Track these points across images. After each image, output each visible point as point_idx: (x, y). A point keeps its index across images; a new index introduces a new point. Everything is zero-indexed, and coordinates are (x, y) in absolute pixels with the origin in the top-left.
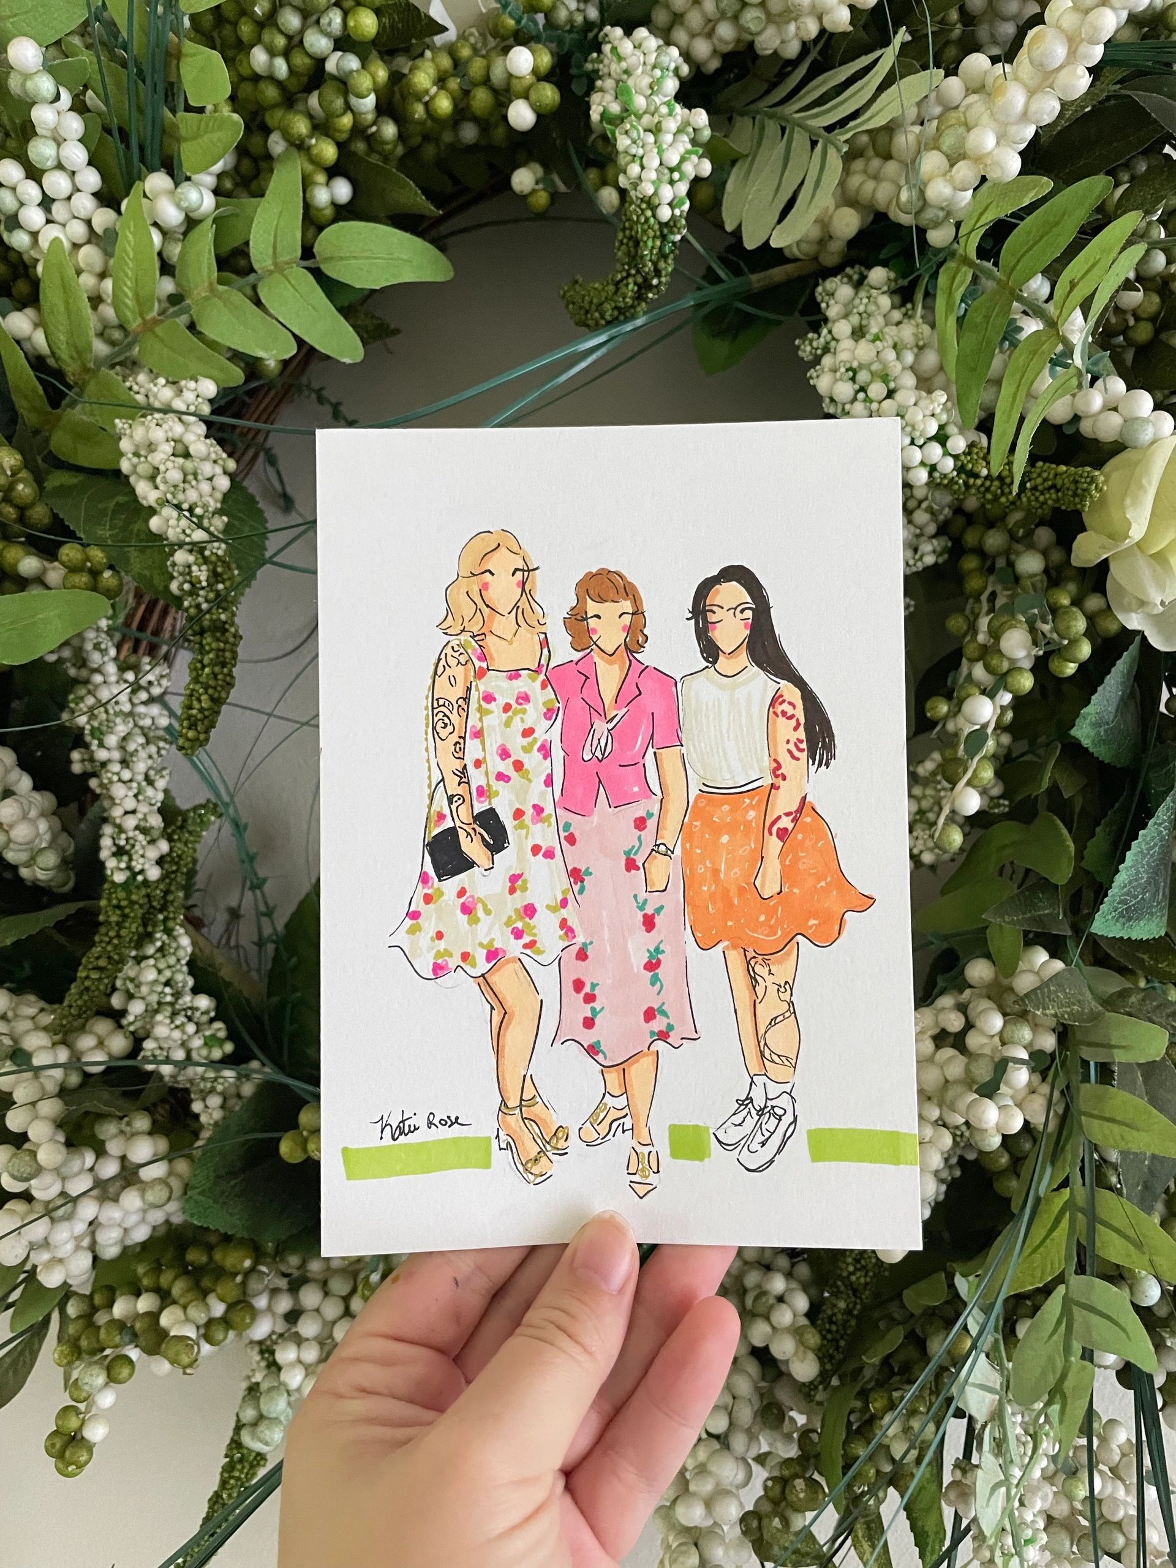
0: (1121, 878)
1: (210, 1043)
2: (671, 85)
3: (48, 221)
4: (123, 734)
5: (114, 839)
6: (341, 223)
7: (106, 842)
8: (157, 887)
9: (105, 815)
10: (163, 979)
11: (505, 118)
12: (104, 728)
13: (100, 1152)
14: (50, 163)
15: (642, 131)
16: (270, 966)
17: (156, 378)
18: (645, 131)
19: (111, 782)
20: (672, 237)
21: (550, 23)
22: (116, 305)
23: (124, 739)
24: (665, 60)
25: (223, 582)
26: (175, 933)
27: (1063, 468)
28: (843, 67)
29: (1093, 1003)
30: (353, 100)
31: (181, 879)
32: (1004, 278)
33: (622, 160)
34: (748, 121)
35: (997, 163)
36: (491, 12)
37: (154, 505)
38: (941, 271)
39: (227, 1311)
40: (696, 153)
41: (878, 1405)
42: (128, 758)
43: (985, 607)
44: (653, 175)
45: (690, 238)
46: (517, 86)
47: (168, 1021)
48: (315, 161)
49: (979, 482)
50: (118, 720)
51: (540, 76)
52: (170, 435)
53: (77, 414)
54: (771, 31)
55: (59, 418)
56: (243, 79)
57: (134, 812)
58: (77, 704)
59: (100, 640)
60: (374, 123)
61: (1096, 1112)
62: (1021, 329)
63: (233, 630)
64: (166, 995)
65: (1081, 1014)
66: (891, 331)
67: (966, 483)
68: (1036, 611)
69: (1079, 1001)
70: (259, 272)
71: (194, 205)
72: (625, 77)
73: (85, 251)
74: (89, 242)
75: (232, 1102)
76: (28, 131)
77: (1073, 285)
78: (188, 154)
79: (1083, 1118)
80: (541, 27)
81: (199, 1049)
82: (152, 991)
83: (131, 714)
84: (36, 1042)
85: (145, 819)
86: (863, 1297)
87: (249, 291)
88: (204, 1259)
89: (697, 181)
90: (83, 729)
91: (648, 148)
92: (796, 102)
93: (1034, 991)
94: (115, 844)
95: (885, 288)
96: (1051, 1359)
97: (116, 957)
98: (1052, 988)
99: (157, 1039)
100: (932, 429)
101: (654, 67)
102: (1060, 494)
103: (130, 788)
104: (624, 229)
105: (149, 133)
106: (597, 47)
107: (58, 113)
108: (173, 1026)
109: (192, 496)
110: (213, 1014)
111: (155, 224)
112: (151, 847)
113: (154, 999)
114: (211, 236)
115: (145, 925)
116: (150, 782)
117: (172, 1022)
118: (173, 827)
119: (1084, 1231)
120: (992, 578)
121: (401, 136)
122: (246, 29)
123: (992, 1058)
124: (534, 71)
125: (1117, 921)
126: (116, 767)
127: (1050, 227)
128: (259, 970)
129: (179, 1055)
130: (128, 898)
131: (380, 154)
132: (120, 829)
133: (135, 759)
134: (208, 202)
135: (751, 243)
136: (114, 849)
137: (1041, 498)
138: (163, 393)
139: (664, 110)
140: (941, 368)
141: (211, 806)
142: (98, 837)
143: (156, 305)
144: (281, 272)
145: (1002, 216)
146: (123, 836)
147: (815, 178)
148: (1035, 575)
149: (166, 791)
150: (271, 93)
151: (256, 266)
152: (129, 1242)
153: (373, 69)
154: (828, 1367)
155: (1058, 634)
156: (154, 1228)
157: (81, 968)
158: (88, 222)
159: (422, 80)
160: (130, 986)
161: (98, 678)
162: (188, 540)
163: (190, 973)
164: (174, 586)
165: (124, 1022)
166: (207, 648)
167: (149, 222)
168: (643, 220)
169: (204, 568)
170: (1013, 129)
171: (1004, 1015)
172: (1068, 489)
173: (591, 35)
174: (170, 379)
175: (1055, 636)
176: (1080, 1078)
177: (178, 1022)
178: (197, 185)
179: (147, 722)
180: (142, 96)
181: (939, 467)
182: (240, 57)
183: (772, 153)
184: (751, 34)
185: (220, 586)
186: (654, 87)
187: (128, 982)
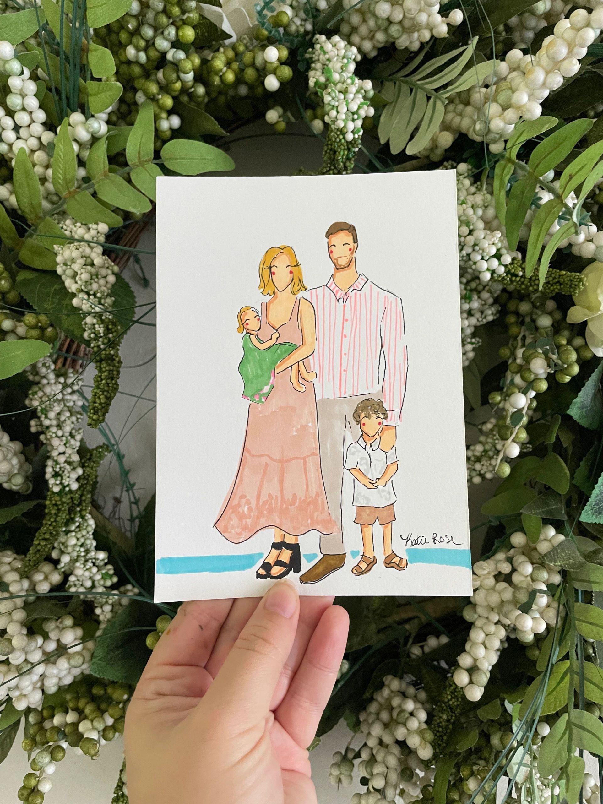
0: (596, 492)
1: (105, 577)
2: (352, 67)
3: (18, 138)
4: (58, 412)
5: (53, 468)
6: (175, 140)
7: (49, 470)
8: (76, 493)
9: (48, 454)
10: (80, 543)
11: (263, 83)
12: (48, 409)
13: (46, 637)
14: (18, 108)
15: (337, 92)
16: (137, 529)
17: (76, 223)
18: (339, 92)
19: (52, 437)
20: (353, 149)
21: (286, 33)
22: (53, 182)
23: (59, 414)
24: (349, 54)
25: (112, 333)
26: (86, 518)
27: (564, 272)
28: (443, 56)
29: (580, 558)
30: (182, 75)
31: (89, 488)
32: (531, 171)
33: (327, 108)
34: (391, 84)
35: (529, 110)
36: (255, 26)
37: (75, 292)
38: (497, 165)
39: (115, 722)
40: (366, 104)
41: (465, 773)
42: (61, 424)
43: (520, 344)
44: (344, 117)
45: (363, 149)
46: (269, 68)
47: (82, 566)
48: (161, 107)
49: (518, 279)
50: (56, 404)
51: (282, 63)
52: (83, 254)
53: (34, 241)
54: (405, 37)
55: (24, 243)
56: (122, 63)
57: (64, 453)
58: (33, 396)
59: (46, 361)
60: (193, 87)
61: (584, 619)
62: (541, 199)
63: (117, 359)
64: (81, 552)
65: (575, 564)
66: (471, 198)
67: (511, 280)
68: (548, 347)
69: (573, 557)
70: (131, 166)
71: (96, 130)
72: (327, 63)
73: (37, 154)
74: (39, 149)
75: (117, 607)
76: (6, 90)
77: (571, 177)
78: (93, 102)
79: (576, 622)
80: (282, 34)
81: (99, 580)
82: (74, 550)
83: (63, 400)
84: (11, 577)
85: (70, 457)
86: (456, 712)
87: (126, 175)
88: (102, 692)
89: (366, 119)
90: (36, 409)
91: (341, 101)
92: (418, 74)
93: (549, 552)
94: (53, 470)
95: (466, 174)
96: (559, 753)
97: (54, 533)
98: (559, 551)
99: (76, 576)
100: (493, 251)
101: (343, 58)
102: (562, 286)
103: (62, 441)
104: (327, 145)
105: (72, 92)
106: (312, 46)
107: (23, 81)
108: (85, 569)
109: (95, 286)
110: (106, 561)
111: (75, 140)
112: (73, 472)
113: (75, 554)
114: (105, 146)
115: (70, 514)
116: (72, 436)
117: (85, 566)
118: (85, 459)
119: (578, 684)
120: (523, 328)
121: (207, 93)
122: (123, 36)
123: (527, 589)
124: (279, 60)
125: (593, 514)
126: (54, 429)
127: (558, 144)
128: (131, 531)
129: (89, 584)
130: (61, 500)
131: (195, 102)
132: (57, 463)
133: (64, 425)
134: (103, 128)
135: (395, 150)
136: (53, 473)
137: (552, 288)
138: (80, 231)
139: (349, 81)
140: (496, 217)
141: (105, 447)
142: (45, 466)
143: (76, 183)
144: (143, 166)
145: (530, 137)
146: (58, 466)
147: (430, 117)
148: (547, 328)
149: (82, 441)
150: (137, 70)
151: (129, 163)
152: (61, 684)
153: (192, 58)
154: (438, 750)
155: (562, 361)
156: (75, 677)
157: (35, 539)
158: (39, 139)
159: (218, 64)
160: (62, 547)
161: (45, 381)
162: (93, 311)
163: (94, 538)
164: (86, 335)
165: (59, 567)
166: (104, 369)
167: (71, 139)
168: (338, 140)
169: (102, 326)
170: (537, 92)
171: (532, 563)
172: (567, 284)
173: (308, 38)
174: (83, 223)
175: (560, 362)
176: (574, 599)
177: (88, 567)
178: (97, 119)
179: (71, 404)
180: (68, 71)
181: (496, 271)
182: (121, 51)
183: (406, 101)
184: (394, 38)
185: (111, 336)
186: (343, 68)
187: (61, 545)
